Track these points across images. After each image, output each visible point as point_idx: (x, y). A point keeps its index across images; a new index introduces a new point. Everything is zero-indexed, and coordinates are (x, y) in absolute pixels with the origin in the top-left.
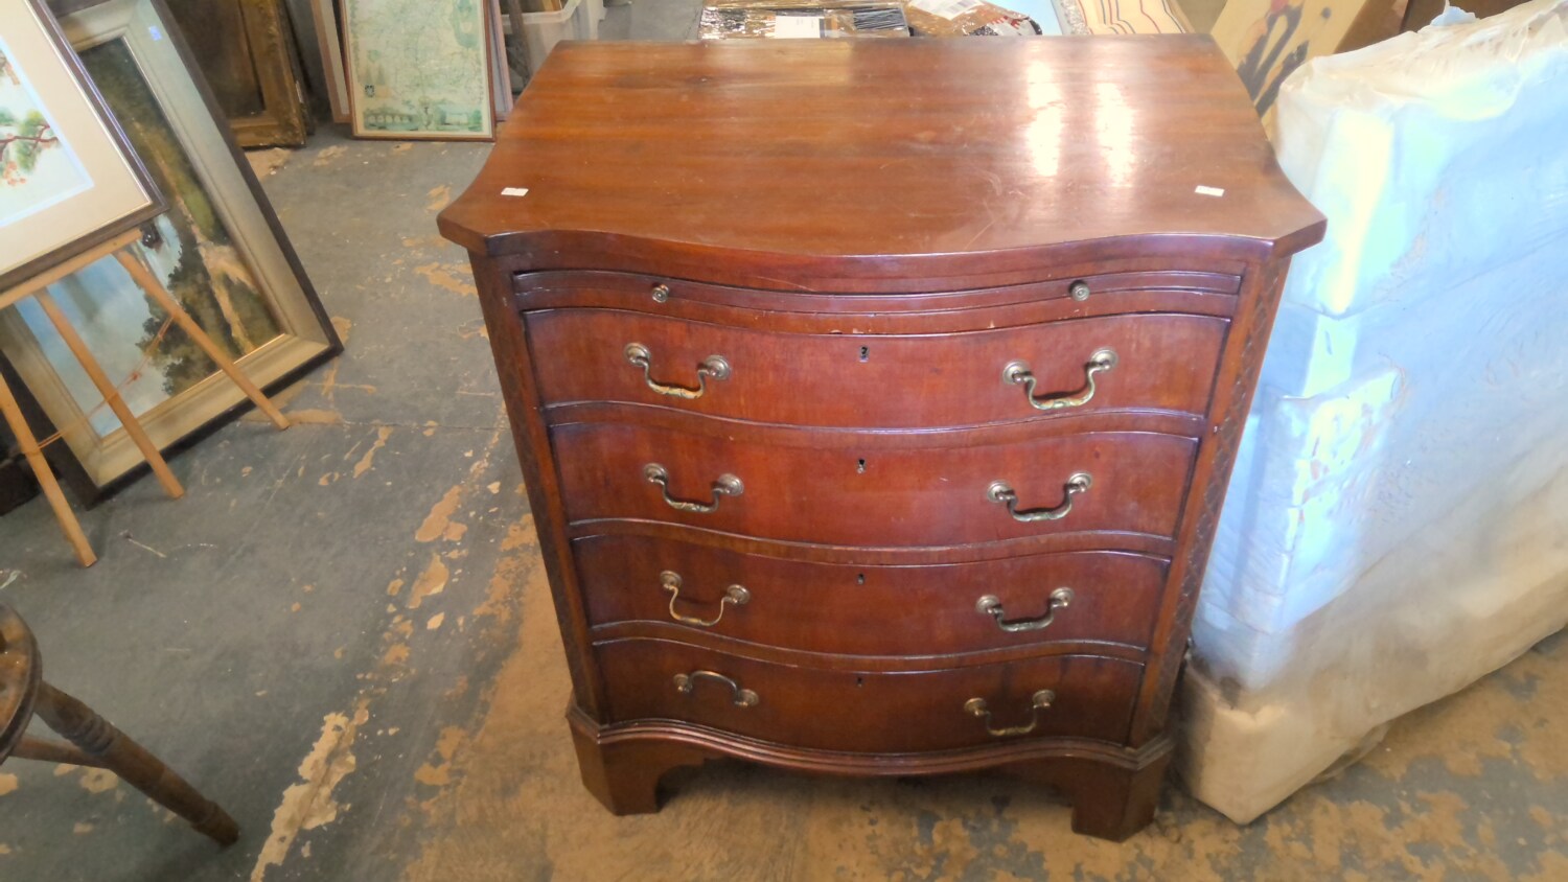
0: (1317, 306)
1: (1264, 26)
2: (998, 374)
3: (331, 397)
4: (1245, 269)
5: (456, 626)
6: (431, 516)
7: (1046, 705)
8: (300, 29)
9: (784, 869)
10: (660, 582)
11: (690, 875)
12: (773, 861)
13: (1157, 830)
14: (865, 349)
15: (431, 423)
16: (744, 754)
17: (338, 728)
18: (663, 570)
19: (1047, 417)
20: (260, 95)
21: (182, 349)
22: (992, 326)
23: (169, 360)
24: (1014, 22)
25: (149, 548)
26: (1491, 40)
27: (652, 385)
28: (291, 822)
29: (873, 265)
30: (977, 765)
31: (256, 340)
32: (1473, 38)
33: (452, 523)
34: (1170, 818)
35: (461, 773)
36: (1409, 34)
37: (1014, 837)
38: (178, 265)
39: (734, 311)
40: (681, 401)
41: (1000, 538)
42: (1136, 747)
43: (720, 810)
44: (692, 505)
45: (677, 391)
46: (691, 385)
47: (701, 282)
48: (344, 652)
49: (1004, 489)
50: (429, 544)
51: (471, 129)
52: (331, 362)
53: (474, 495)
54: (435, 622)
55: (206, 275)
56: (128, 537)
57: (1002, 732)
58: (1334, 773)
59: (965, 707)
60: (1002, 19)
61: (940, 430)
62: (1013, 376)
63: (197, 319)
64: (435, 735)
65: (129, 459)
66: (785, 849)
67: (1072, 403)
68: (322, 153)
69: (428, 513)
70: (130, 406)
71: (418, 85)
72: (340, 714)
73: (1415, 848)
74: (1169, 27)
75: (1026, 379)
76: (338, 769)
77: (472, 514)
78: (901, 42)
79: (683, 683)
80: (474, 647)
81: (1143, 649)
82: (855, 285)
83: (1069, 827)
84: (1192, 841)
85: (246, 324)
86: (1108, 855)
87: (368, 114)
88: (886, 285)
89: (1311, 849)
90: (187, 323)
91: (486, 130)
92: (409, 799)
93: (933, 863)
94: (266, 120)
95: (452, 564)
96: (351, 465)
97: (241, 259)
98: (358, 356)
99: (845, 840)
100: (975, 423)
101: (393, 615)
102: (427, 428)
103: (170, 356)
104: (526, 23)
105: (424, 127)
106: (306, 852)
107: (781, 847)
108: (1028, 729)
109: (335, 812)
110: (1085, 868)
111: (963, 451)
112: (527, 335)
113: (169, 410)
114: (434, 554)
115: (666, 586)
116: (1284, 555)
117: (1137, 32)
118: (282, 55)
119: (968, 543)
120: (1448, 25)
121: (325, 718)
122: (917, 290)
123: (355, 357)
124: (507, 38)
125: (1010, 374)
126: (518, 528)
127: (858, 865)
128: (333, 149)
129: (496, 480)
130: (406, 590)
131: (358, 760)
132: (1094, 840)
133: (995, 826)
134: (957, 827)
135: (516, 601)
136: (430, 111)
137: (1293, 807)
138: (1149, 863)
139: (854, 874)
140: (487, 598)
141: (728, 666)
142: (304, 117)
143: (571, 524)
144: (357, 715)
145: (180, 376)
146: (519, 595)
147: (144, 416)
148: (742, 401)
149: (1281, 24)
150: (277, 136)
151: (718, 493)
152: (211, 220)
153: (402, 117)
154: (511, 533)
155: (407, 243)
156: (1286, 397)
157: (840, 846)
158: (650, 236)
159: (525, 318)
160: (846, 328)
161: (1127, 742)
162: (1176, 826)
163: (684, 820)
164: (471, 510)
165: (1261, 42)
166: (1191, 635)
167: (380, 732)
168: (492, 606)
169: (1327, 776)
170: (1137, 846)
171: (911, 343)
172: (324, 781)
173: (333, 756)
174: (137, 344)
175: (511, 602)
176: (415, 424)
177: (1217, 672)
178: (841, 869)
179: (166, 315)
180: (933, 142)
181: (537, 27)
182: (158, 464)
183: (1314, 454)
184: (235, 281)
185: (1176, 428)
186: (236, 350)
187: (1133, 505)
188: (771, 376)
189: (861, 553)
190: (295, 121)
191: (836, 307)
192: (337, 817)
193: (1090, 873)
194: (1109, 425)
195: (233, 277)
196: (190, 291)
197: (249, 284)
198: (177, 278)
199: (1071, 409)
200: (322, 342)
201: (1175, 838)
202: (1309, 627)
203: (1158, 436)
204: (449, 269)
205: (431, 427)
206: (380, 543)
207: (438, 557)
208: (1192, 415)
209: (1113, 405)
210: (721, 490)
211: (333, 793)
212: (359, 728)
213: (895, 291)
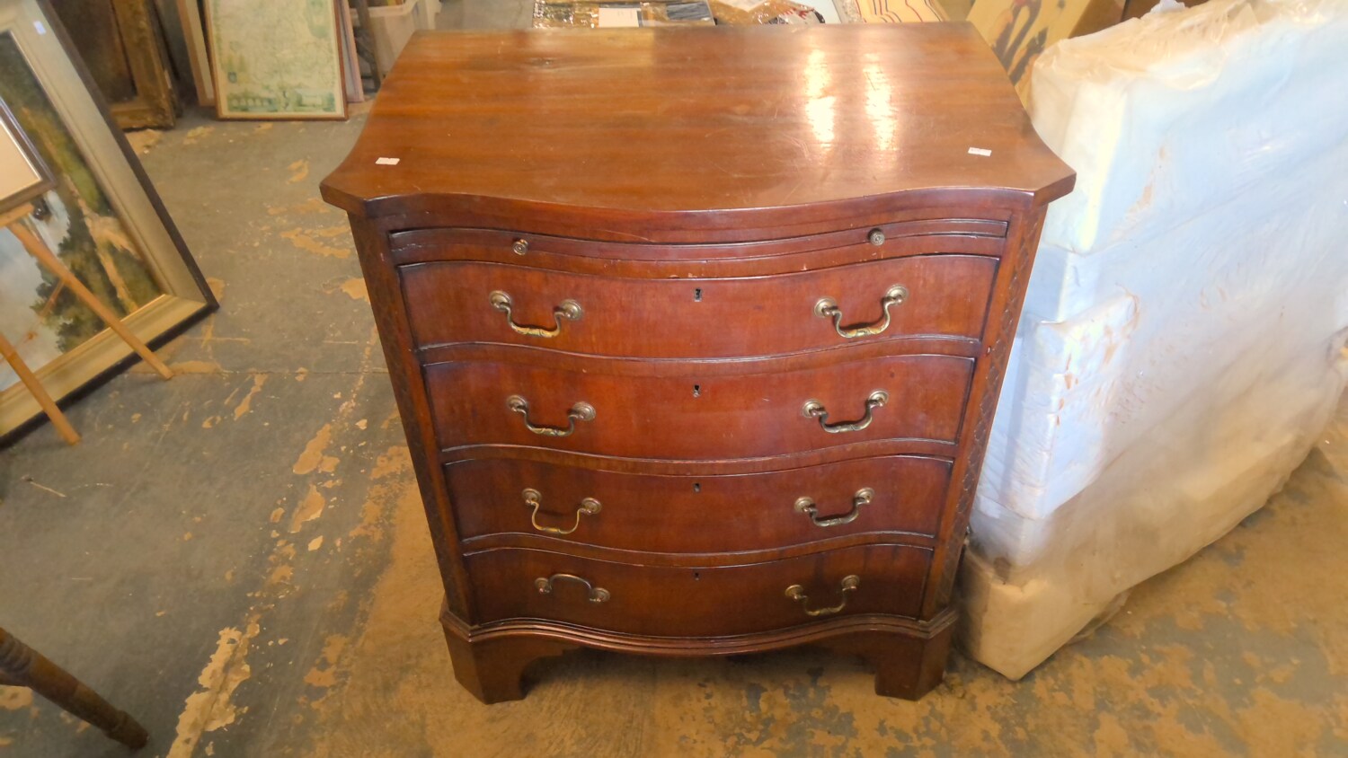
0: (1068, 246)
1: (1010, 15)
2: (810, 309)
3: (209, 349)
4: (1011, 217)
5: (334, 548)
6: (306, 452)
7: (853, 587)
8: (167, 25)
9: (634, 741)
10: (522, 499)
11: (553, 751)
12: (625, 735)
13: (946, 689)
14: (698, 291)
15: (302, 369)
16: (598, 644)
17: (232, 641)
18: (525, 488)
19: (850, 344)
20: (133, 84)
21: (73, 310)
22: (805, 269)
23: (61, 321)
24: (802, 13)
25: (50, 490)
26: (1199, 25)
27: (514, 327)
28: (194, 726)
29: (705, 218)
30: (795, 642)
31: (140, 301)
32: (1185, 24)
33: (325, 457)
34: (956, 678)
35: (345, 674)
36: (1132, 22)
37: (828, 702)
38: (67, 235)
39: (586, 260)
40: (540, 340)
41: (813, 447)
42: (927, 619)
43: (577, 694)
44: (550, 430)
45: (536, 332)
46: (549, 327)
47: (556, 236)
48: (233, 574)
49: (817, 407)
50: (306, 476)
51: (325, 110)
52: (208, 319)
53: (345, 431)
54: (315, 544)
55: (93, 244)
56: (30, 480)
57: (817, 612)
58: (1087, 634)
59: (786, 594)
60: (792, 11)
61: (763, 358)
62: (823, 310)
63: (85, 282)
64: (322, 643)
65: (29, 410)
66: (635, 724)
67: (872, 331)
68: (190, 133)
69: (303, 450)
70: (27, 362)
71: (276, 72)
72: (234, 628)
73: (1153, 692)
74: (929, 16)
75: (834, 313)
76: (235, 677)
77: (343, 448)
78: (707, 29)
79: (544, 586)
80: (351, 564)
81: (932, 537)
82: (689, 236)
83: (873, 690)
84: (974, 697)
85: (130, 286)
86: (906, 712)
87: (231, 98)
88: (717, 236)
89: (1071, 698)
90: (77, 286)
91: (339, 111)
92: (301, 700)
93: (761, 727)
94: (138, 105)
95: (327, 493)
96: (231, 410)
97: (124, 228)
98: (233, 312)
99: (686, 713)
100: (791, 351)
101: (276, 540)
102: (297, 374)
103: (61, 317)
104: (371, 15)
105: (282, 109)
106: (209, 751)
107: (631, 722)
108: (838, 609)
109: (234, 715)
110: (888, 724)
111: (782, 375)
112: (402, 286)
113: (61, 366)
114: (311, 485)
115: (528, 501)
116: (1045, 453)
117: (903, 21)
118: (152, 48)
119: (787, 453)
120: (1164, 12)
121: (221, 633)
122: (743, 240)
123: (230, 313)
124: (356, 30)
125: (820, 310)
126: (385, 459)
127: (697, 734)
128: (200, 130)
129: (364, 418)
130: (287, 516)
131: (252, 669)
132: (895, 700)
133: (811, 693)
134: (780, 696)
135: (386, 523)
136: (287, 95)
137: (1055, 664)
138: (940, 717)
139: (695, 741)
140: (361, 521)
141: (583, 568)
142: (173, 103)
143: (443, 451)
144: (249, 628)
145: (71, 334)
146: (389, 517)
147: (39, 372)
148: (594, 339)
149: (1024, 13)
150: (149, 119)
151: (573, 419)
152: (95, 193)
153: (262, 100)
154: (379, 463)
155: (271, 211)
156: (1043, 322)
157: (682, 719)
158: (510, 197)
159: (400, 272)
160: (683, 273)
161: (919, 617)
162: (961, 684)
163: (546, 704)
164: (343, 445)
165: (1008, 29)
166: (969, 524)
167: (270, 643)
168: (365, 528)
169: (1083, 636)
170: (930, 703)
171: (737, 284)
172: (222, 688)
173: (228, 667)
174: (32, 307)
175: (382, 524)
176: (287, 371)
177: (992, 555)
178: (684, 737)
179: (58, 280)
180: (748, 114)
181: (382, 20)
182: (54, 413)
183: (1067, 368)
184: (119, 249)
185: (956, 351)
186: (122, 310)
187: (922, 416)
188: (618, 316)
189: (696, 465)
190: (165, 105)
191: (674, 255)
192: (237, 718)
193: (891, 728)
194: (901, 349)
195: (117, 245)
196: (78, 258)
197: (132, 251)
198: (66, 247)
199: (872, 336)
200: (198, 300)
201: (960, 695)
202: (1065, 513)
203: (942, 357)
204: (311, 233)
205: (302, 373)
206: (262, 476)
207: (315, 487)
208: (969, 339)
209: (904, 333)
210: (576, 416)
211: (232, 697)
212: (251, 641)
213: (723, 240)
